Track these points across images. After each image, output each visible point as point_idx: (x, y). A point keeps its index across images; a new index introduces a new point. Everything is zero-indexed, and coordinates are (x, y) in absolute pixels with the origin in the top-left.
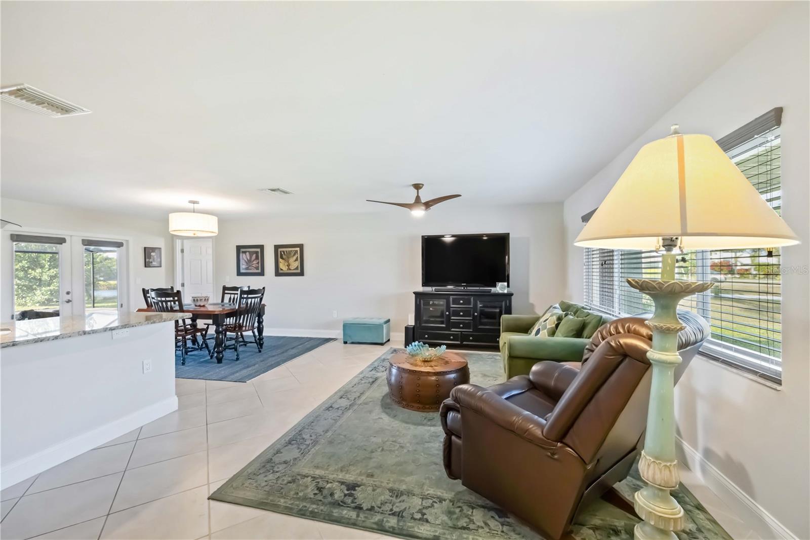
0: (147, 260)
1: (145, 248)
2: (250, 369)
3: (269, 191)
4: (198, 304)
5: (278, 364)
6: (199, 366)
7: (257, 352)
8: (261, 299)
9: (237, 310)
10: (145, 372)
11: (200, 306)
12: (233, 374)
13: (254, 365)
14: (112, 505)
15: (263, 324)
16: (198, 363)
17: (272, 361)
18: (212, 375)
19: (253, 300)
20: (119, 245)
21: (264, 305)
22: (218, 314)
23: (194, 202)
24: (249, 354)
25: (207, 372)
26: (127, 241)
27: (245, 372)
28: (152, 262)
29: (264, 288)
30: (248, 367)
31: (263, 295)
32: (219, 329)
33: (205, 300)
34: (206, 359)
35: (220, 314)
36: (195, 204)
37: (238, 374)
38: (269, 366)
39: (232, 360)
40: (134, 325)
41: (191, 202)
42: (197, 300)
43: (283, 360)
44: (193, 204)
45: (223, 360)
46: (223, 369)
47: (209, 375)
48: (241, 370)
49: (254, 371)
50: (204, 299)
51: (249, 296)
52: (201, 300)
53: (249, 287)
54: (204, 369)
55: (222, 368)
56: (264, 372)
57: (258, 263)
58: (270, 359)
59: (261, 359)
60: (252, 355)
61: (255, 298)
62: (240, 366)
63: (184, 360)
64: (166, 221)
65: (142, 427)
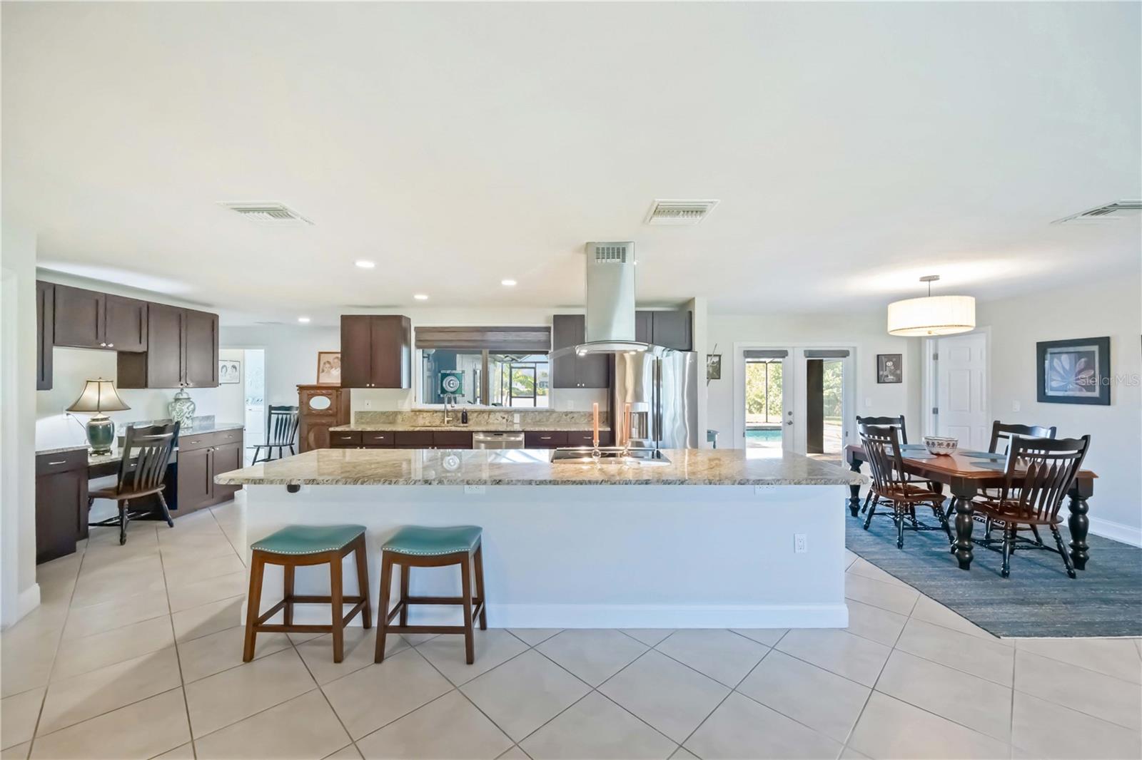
0: (881, 373)
1: (878, 356)
2: (1025, 609)
3: (1088, 217)
4: (936, 450)
5: (1111, 630)
6: (923, 560)
7: (1063, 574)
8: (1078, 462)
9: (1006, 476)
10: (797, 551)
11: (938, 455)
12: (979, 603)
13: (1042, 604)
14: (692, 734)
15: (1087, 515)
16: (927, 553)
17: (1099, 613)
18: (938, 587)
19: (1059, 462)
20: (844, 354)
21: (1090, 477)
22: (961, 478)
23: (930, 279)
24: (1042, 570)
25: (932, 577)
26: (855, 348)
27: (1009, 612)
28: (887, 376)
29: (1086, 438)
30: (1023, 602)
31: (1082, 452)
32: (963, 504)
33: (948, 445)
34: (943, 550)
35: (966, 479)
36: (931, 282)
37: (990, 609)
38: (1078, 624)
39: (994, 571)
40: (770, 482)
41: (923, 279)
42: (933, 444)
43: (1134, 623)
44: (928, 282)
45: (971, 564)
46: (964, 586)
47: (931, 586)
48: (1002, 602)
49: (1033, 619)
50: (945, 444)
51: (1051, 453)
52: (940, 445)
53: (1054, 430)
54: (929, 569)
55: (965, 582)
56: (1058, 633)
57: (1094, 376)
58: (1093, 606)
59: (1068, 596)
60: (1047, 577)
61: (1064, 457)
62: (1006, 591)
63: (901, 539)
64: (884, 316)
65: (790, 630)
